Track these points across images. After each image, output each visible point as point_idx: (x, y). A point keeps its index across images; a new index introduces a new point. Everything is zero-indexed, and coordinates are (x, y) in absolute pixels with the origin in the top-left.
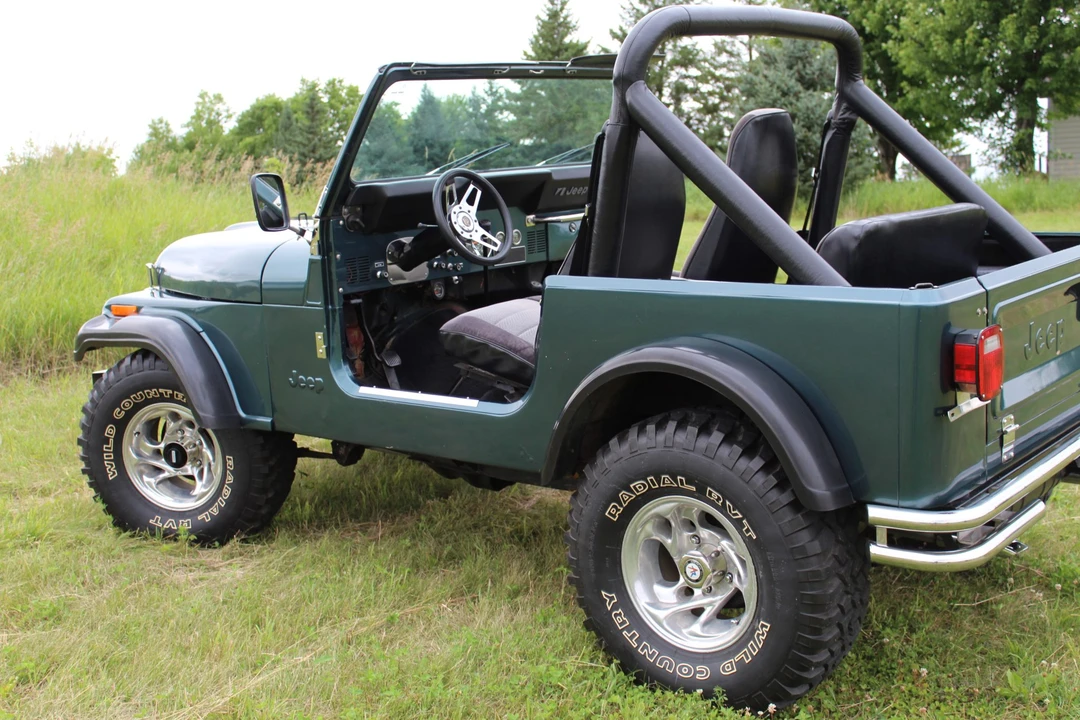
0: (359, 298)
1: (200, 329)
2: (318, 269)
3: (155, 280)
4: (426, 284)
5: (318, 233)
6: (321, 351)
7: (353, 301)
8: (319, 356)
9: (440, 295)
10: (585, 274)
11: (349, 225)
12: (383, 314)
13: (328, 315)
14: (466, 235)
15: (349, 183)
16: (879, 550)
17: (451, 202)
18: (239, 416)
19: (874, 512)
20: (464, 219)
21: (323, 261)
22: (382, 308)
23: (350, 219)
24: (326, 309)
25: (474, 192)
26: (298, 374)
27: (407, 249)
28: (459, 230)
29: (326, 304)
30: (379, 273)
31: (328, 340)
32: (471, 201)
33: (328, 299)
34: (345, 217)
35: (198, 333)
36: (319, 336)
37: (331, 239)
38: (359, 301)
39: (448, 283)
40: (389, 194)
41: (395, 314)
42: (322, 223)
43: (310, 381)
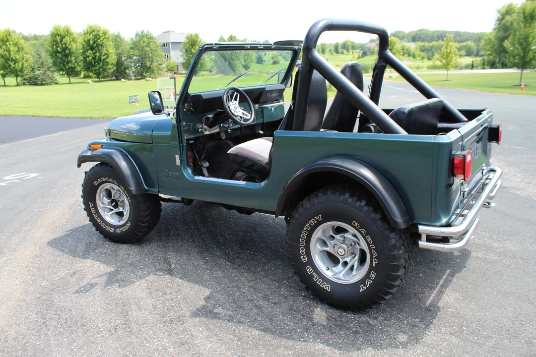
0: (192, 140)
1: (127, 154)
2: (176, 129)
3: (108, 134)
4: (218, 133)
5: (175, 115)
6: (178, 162)
7: (190, 142)
8: (177, 164)
9: (223, 138)
10: (292, 130)
11: (189, 110)
12: (200, 145)
13: (181, 148)
14: (236, 114)
15: (187, 94)
16: (423, 243)
17: (229, 101)
18: (145, 188)
19: (421, 228)
20: (235, 107)
21: (178, 126)
22: (199, 143)
23: (189, 108)
24: (180, 145)
25: (237, 95)
26: (168, 172)
27: (211, 120)
28: (233, 112)
29: (180, 143)
30: (200, 130)
31: (181, 158)
32: (236, 99)
33: (181, 141)
34: (186, 108)
35: (127, 156)
36: (177, 156)
37: (181, 117)
38: (193, 141)
39: (226, 132)
40: (204, 98)
41: (205, 145)
42: (177, 111)
43: (174, 175)
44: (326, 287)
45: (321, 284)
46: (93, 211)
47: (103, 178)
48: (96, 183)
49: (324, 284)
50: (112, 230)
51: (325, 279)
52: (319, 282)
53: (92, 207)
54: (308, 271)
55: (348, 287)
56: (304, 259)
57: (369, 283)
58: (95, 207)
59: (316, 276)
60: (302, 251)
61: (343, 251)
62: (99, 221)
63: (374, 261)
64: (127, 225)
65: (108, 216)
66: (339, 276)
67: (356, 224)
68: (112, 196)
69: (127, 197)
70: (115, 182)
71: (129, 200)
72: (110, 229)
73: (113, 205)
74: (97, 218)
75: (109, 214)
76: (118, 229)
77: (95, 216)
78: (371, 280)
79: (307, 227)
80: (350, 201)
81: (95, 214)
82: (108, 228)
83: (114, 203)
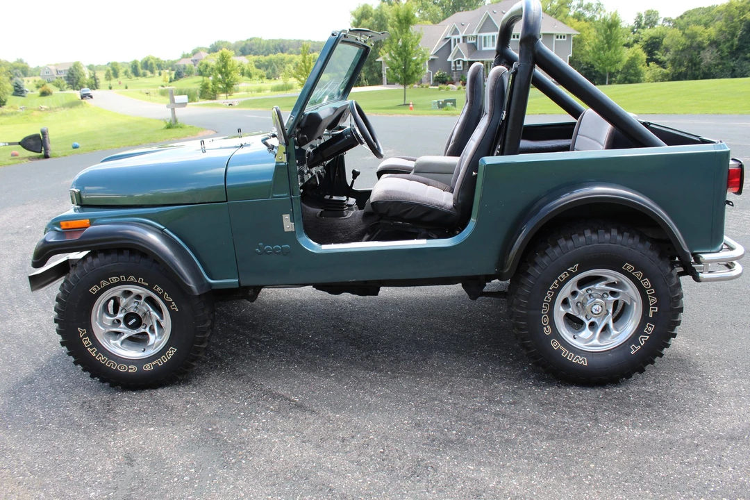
1: (163, 227)
2: (286, 171)
6: (289, 226)
8: (287, 230)
11: (299, 140)
13: (292, 202)
15: (303, 113)
16: (705, 276)
18: (210, 285)
21: (288, 165)
23: (300, 136)
24: (292, 198)
26: (265, 245)
29: (291, 195)
31: (292, 220)
33: (291, 191)
35: (162, 230)
36: (286, 217)
40: (322, 118)
43: (278, 249)
44: (580, 361)
45: (573, 359)
46: (85, 343)
47: (113, 278)
48: (94, 290)
49: (578, 358)
50: (133, 369)
51: (577, 351)
52: (570, 358)
53: (84, 336)
54: (553, 345)
55: (611, 352)
56: (547, 331)
57: (643, 340)
58: (91, 334)
59: (564, 350)
60: (545, 320)
61: (600, 307)
62: (101, 358)
63: (652, 309)
64: (168, 354)
65: (116, 345)
66: (596, 341)
67: (629, 267)
68: (120, 308)
69: (168, 304)
70: (141, 280)
71: (174, 307)
72: (129, 369)
73: (130, 323)
74: (97, 353)
75: (118, 342)
76: (148, 365)
77: (92, 351)
78: (647, 335)
79: (555, 285)
80: (619, 238)
81: (91, 347)
82: (123, 368)
83: (134, 320)
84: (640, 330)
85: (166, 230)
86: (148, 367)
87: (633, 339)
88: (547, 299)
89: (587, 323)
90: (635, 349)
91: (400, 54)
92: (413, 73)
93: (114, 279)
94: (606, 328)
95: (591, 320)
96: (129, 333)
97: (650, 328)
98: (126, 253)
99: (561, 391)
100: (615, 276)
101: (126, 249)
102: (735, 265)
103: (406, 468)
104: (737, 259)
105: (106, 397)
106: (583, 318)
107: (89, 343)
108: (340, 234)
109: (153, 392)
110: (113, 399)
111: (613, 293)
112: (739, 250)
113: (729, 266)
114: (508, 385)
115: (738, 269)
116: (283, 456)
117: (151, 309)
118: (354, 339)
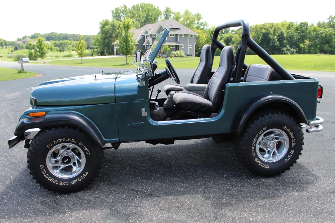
2: (143, 89)
6: (144, 114)
8: (143, 116)
18: (104, 140)
26: (132, 122)
35: (83, 116)
43: (138, 124)
46: (43, 172)
48: (49, 146)
49: (265, 166)
50: (66, 184)
51: (265, 163)
52: (262, 166)
53: (43, 169)
54: (256, 161)
55: (277, 163)
56: (254, 155)
57: (290, 157)
58: (46, 168)
59: (260, 162)
60: (253, 150)
62: (51, 179)
63: (293, 144)
64: (84, 175)
65: (57, 172)
66: (271, 158)
67: (285, 127)
68: (59, 154)
69: (85, 152)
70: (73, 140)
71: (88, 152)
72: (64, 183)
73: (65, 162)
74: (48, 177)
75: (58, 171)
76: (74, 181)
77: (46, 176)
78: (292, 154)
79: (257, 136)
80: (282, 116)
81: (46, 174)
82: (61, 183)
83: (67, 160)
84: (288, 153)
85: (85, 116)
86: (74, 182)
87: (286, 157)
88: (254, 142)
89: (267, 151)
90: (287, 161)
91: (124, 42)
92: (130, 50)
93: (60, 140)
94: (274, 153)
95: (268, 150)
96: (62, 166)
97: (292, 152)
98: (66, 127)
99: (258, 180)
100: (279, 131)
101: (66, 125)
102: (319, 126)
103: (212, 216)
104: (321, 123)
105: (52, 198)
106: (265, 149)
107: (45, 172)
108: (156, 118)
109: (76, 194)
110: (56, 199)
111: (277, 138)
112: (321, 120)
113: (317, 126)
114: (236, 179)
115: (321, 127)
116: (155, 217)
117: (74, 155)
118: (160, 164)
